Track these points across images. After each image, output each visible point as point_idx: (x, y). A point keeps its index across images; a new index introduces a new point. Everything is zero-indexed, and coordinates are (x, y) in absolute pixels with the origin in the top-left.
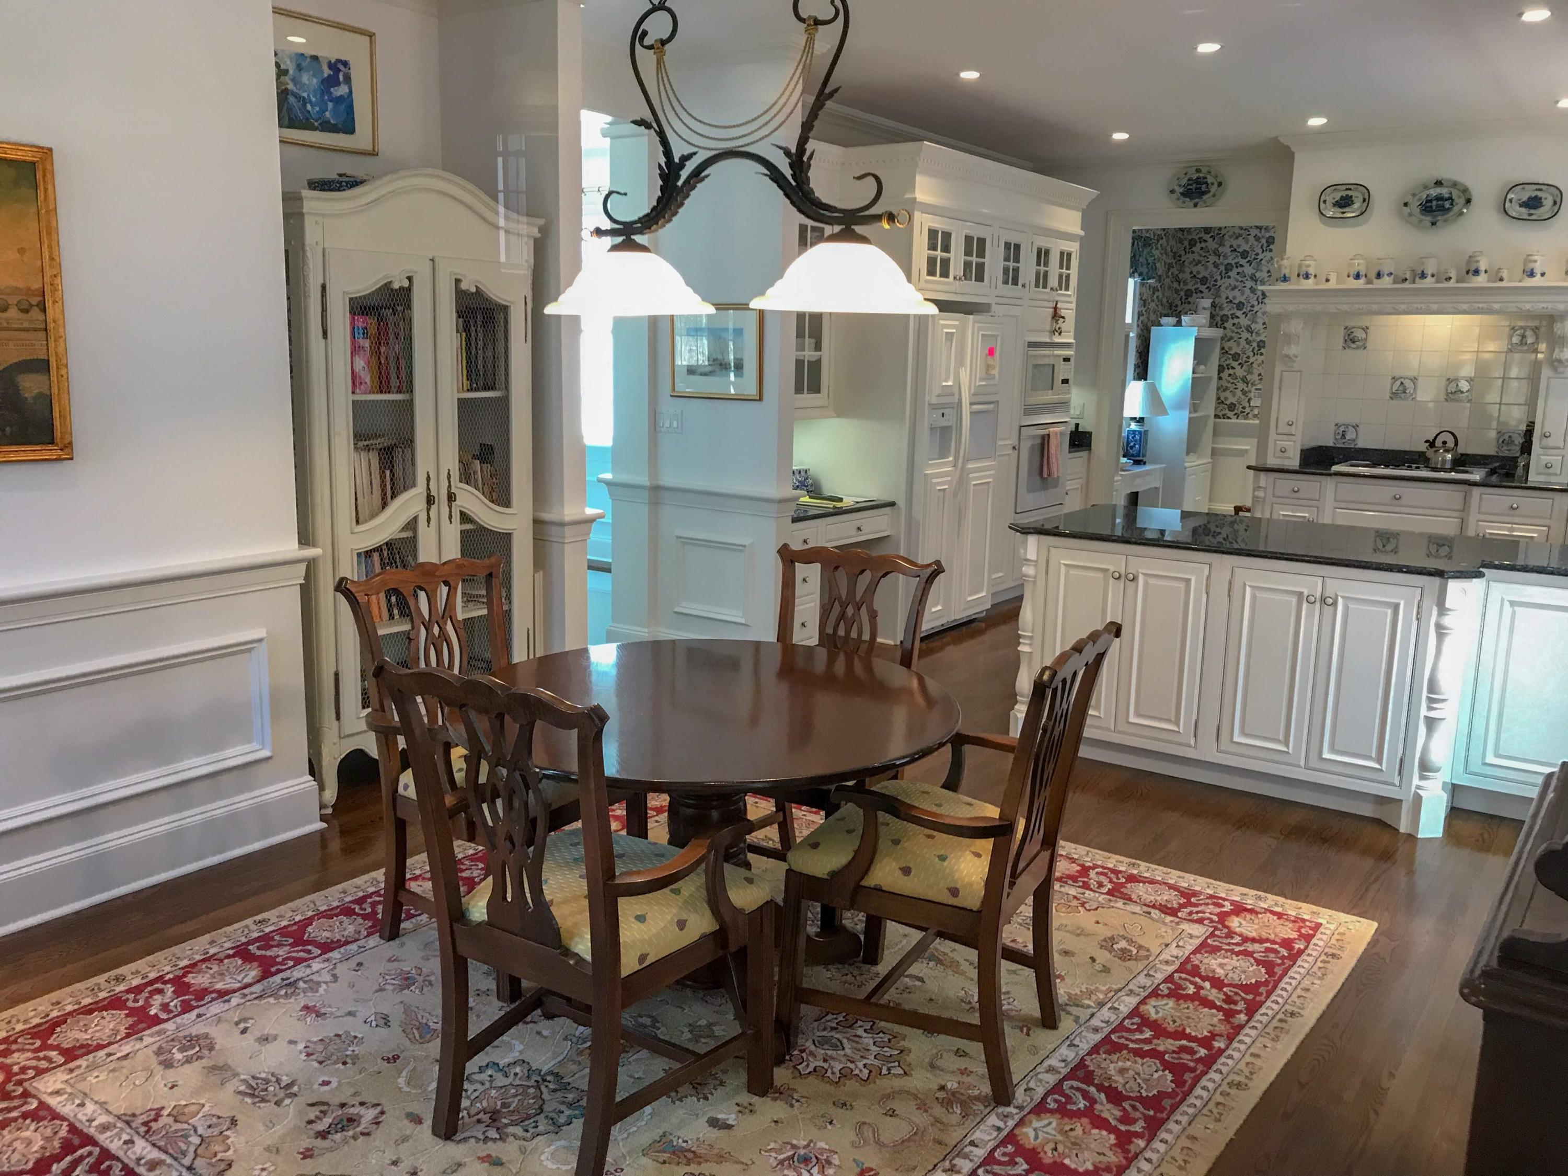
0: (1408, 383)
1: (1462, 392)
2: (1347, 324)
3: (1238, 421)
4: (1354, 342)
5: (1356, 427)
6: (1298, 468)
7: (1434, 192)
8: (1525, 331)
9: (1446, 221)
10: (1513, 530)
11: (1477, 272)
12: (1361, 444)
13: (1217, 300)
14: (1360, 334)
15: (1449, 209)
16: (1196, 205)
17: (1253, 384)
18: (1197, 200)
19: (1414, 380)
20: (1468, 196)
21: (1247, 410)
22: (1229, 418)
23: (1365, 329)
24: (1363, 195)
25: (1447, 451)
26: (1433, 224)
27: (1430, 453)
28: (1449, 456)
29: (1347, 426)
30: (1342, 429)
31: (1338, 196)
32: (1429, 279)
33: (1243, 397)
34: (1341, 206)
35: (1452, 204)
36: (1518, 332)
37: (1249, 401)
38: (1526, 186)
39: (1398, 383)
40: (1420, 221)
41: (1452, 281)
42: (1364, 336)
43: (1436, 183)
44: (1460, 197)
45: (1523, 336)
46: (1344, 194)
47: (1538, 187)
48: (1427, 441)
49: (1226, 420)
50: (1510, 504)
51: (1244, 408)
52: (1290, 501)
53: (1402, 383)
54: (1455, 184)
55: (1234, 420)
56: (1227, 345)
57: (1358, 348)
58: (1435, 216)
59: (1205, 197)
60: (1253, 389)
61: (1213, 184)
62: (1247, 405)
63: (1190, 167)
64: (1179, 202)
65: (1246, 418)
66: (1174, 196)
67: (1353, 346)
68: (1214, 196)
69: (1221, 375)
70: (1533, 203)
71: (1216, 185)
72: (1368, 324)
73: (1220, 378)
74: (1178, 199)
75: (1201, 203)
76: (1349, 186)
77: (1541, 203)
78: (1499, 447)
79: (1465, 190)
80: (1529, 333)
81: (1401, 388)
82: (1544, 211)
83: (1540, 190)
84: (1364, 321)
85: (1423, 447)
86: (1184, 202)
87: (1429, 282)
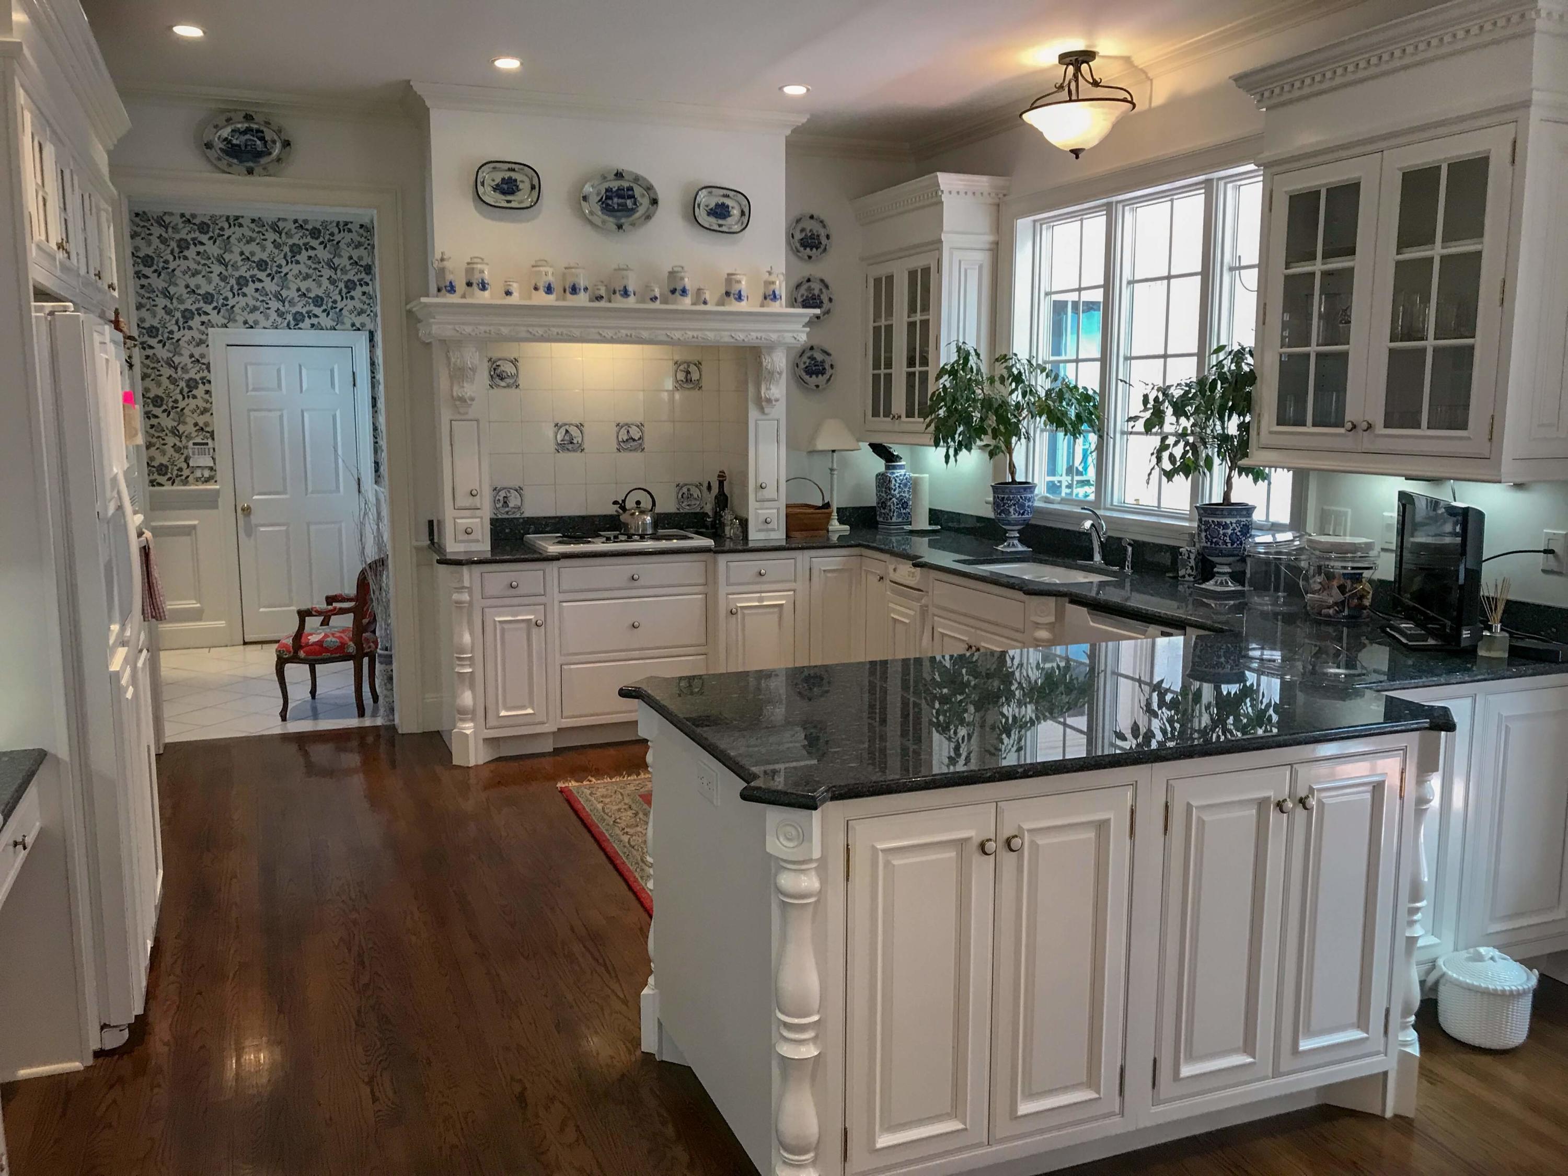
0: (574, 431)
1: (634, 440)
2: (490, 355)
3: (175, 488)
4: (502, 379)
5: (519, 490)
6: (489, 556)
7: (615, 185)
8: (689, 366)
9: (633, 224)
10: (761, 599)
11: (684, 292)
12: (529, 513)
14: (508, 368)
15: (632, 209)
16: (250, 172)
17: (189, 437)
18: (250, 164)
19: (580, 426)
20: (652, 196)
21: (186, 472)
22: (160, 485)
23: (515, 362)
24: (531, 180)
25: (642, 512)
26: (620, 227)
27: (624, 518)
28: (648, 519)
29: (508, 489)
30: (502, 494)
31: (498, 177)
32: (632, 299)
33: (177, 455)
34: (504, 193)
35: (635, 204)
36: (682, 367)
37: (186, 460)
38: (714, 190)
39: (563, 431)
40: (604, 222)
41: (658, 301)
42: (514, 371)
43: (616, 175)
44: (643, 196)
45: (688, 373)
46: (507, 175)
47: (725, 192)
48: (615, 503)
49: (157, 489)
50: (757, 570)
51: (180, 469)
52: (507, 601)
53: (567, 431)
54: (637, 179)
55: (168, 487)
57: (508, 386)
58: (620, 218)
59: (264, 161)
60: (190, 444)
61: (274, 142)
62: (184, 466)
63: (235, 111)
64: (223, 164)
65: (185, 482)
66: (212, 154)
67: (503, 384)
68: (279, 160)
70: (721, 212)
71: (278, 145)
72: (515, 355)
74: (219, 159)
75: (257, 170)
76: (513, 166)
77: (729, 212)
78: (680, 502)
79: (649, 188)
80: (693, 368)
81: (567, 438)
82: (732, 222)
83: (727, 196)
84: (510, 350)
85: (612, 510)
86: (230, 165)
87: (631, 302)
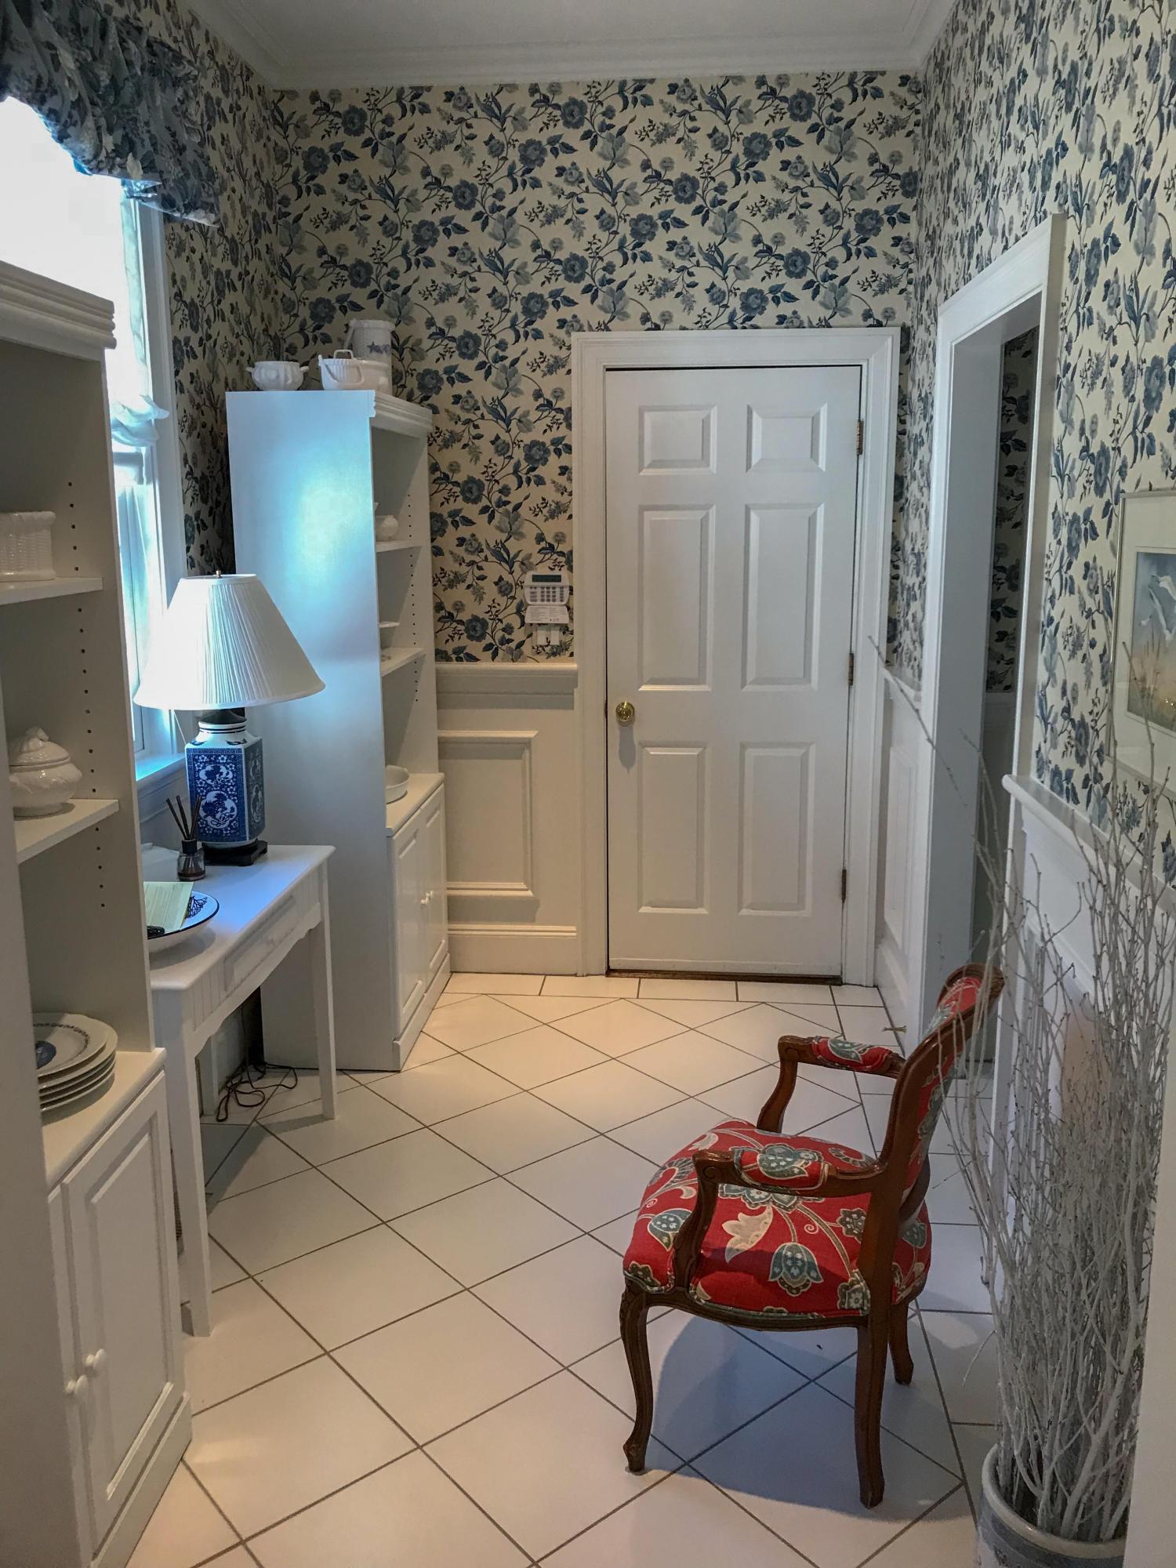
3: (498, 665)
13: (403, 331)
21: (518, 635)
49: (466, 665)
51: (508, 629)
55: (486, 665)
56: (445, 459)
60: (528, 577)
62: (515, 621)
69: (439, 541)
73: (437, 552)
